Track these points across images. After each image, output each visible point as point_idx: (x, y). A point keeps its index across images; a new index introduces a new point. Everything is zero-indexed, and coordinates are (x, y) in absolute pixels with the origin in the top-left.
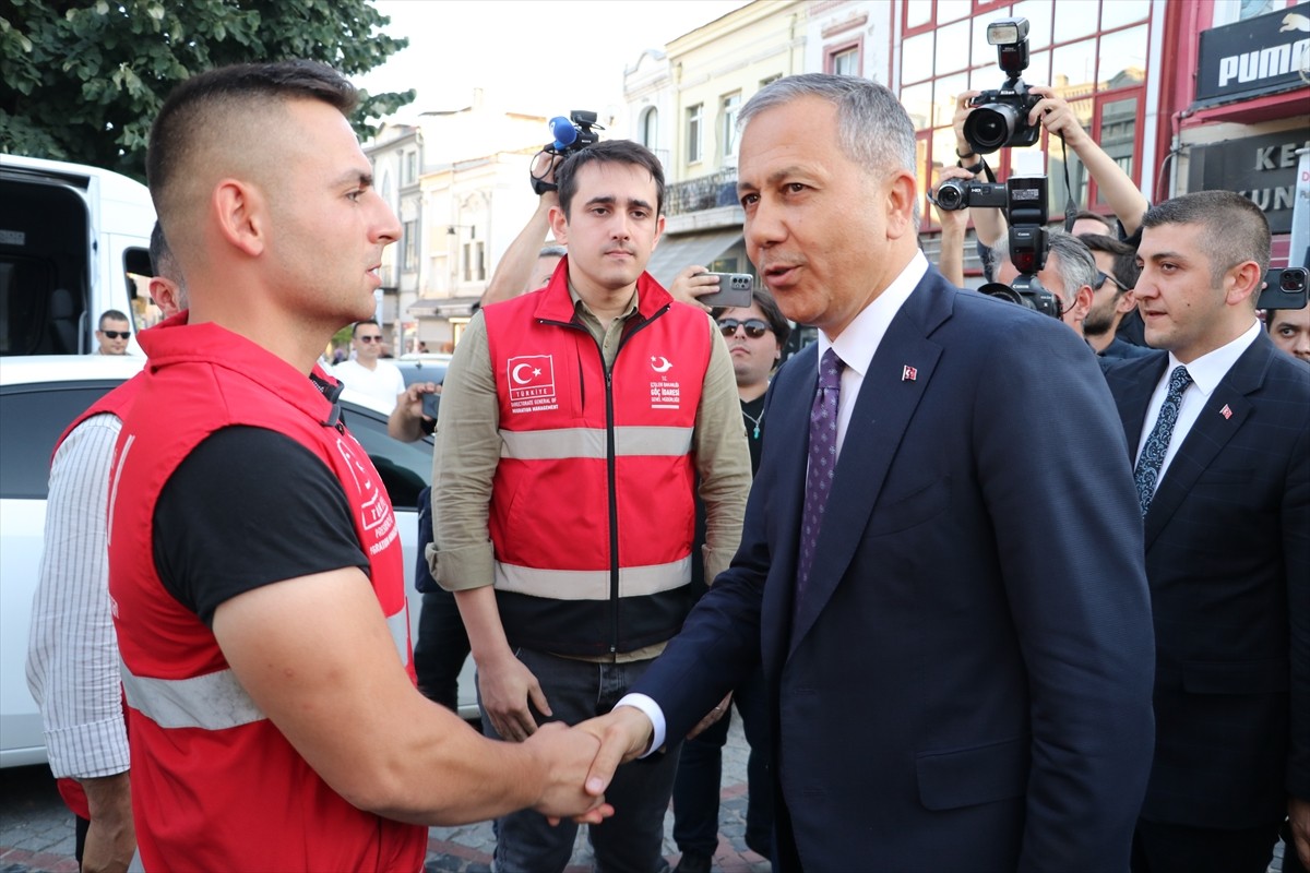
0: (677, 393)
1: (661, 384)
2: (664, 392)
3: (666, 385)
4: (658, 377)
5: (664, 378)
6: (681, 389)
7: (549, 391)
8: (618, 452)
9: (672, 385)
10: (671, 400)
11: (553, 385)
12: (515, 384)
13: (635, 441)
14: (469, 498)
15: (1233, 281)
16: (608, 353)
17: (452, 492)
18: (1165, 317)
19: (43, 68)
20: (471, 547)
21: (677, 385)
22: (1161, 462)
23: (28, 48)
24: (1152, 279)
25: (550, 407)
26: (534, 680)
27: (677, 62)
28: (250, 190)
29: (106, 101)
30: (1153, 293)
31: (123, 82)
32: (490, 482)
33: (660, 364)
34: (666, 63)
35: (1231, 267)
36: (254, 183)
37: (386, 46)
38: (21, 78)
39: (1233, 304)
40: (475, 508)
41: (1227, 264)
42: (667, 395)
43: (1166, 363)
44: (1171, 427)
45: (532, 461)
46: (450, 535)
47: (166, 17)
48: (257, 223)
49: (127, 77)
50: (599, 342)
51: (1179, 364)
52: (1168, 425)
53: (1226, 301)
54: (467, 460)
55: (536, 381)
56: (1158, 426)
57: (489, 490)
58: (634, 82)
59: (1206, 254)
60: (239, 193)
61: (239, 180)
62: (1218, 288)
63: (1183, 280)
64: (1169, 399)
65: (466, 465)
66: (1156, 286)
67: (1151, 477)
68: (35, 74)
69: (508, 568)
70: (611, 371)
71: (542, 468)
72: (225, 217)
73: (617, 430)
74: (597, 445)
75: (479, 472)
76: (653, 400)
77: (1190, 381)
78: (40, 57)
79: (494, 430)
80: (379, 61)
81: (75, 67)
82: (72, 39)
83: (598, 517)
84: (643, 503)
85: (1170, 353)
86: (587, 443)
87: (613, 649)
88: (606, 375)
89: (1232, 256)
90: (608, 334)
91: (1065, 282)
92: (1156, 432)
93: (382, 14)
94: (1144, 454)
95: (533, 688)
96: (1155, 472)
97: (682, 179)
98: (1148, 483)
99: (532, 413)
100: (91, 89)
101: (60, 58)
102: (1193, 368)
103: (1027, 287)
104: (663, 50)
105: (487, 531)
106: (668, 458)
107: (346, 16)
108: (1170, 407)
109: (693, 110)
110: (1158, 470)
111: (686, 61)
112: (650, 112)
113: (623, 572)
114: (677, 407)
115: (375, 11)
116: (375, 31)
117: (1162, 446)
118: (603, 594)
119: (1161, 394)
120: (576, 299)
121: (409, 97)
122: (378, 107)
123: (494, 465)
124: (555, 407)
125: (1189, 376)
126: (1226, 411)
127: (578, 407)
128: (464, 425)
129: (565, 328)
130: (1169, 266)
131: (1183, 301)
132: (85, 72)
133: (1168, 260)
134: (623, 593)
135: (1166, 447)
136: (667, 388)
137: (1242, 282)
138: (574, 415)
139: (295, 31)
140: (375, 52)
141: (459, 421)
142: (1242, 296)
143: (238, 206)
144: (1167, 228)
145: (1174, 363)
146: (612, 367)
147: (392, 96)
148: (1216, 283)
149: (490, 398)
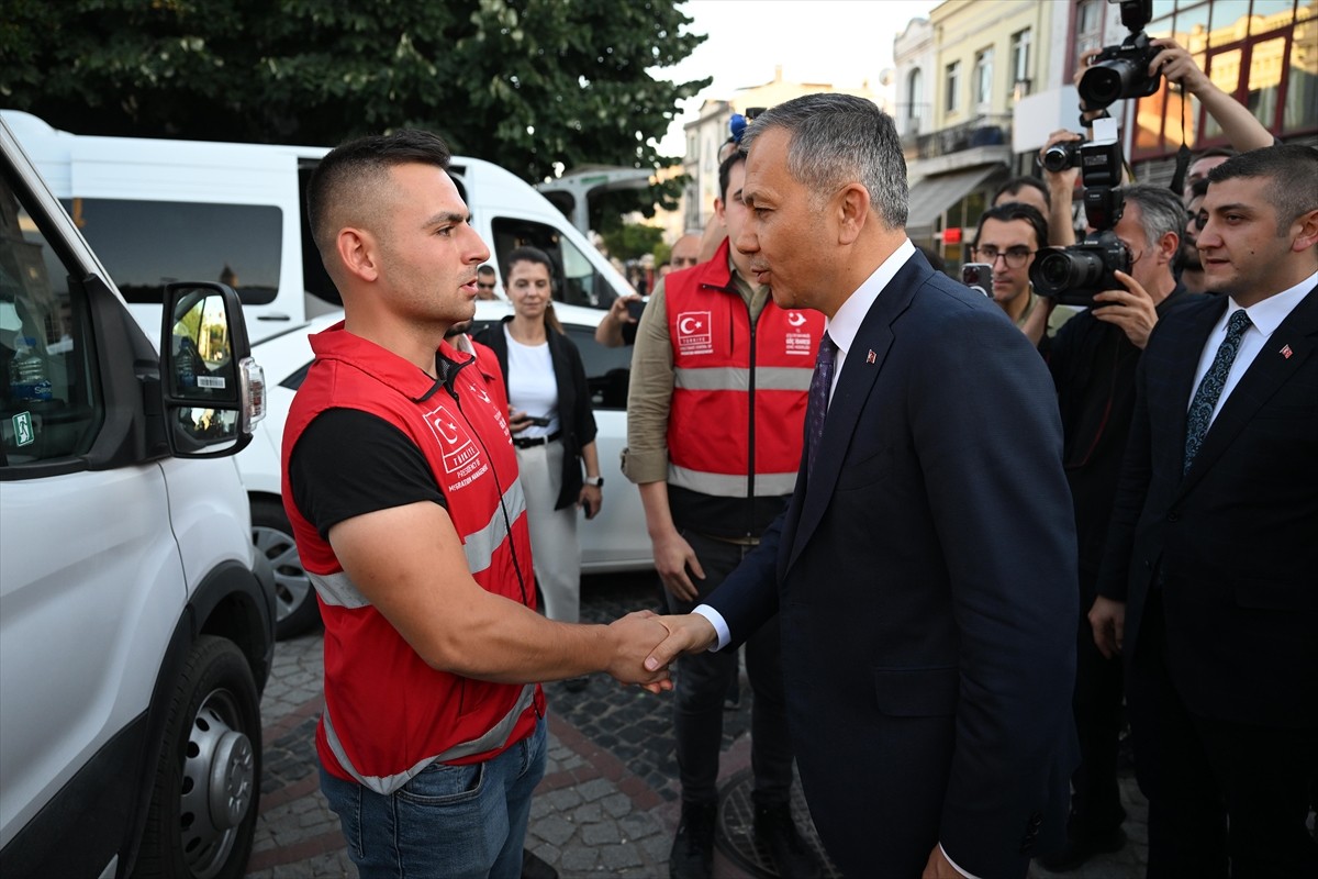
0: (808, 342)
1: (795, 335)
2: (798, 341)
3: (799, 336)
4: (793, 330)
5: (798, 330)
6: (811, 339)
7: (707, 339)
8: (758, 386)
9: (804, 336)
10: (802, 347)
11: (709, 335)
12: (682, 334)
13: (770, 378)
14: (650, 417)
15: (1300, 229)
16: (753, 311)
17: (637, 411)
18: (1227, 266)
19: (445, 85)
20: (648, 452)
21: (808, 336)
22: (1218, 398)
23: (433, 71)
24: (1216, 230)
25: (707, 352)
26: (690, 552)
27: (938, 26)
28: (363, 234)
29: (486, 105)
30: (1216, 243)
31: (497, 91)
32: (666, 405)
33: (795, 319)
34: (929, 28)
35: (1298, 216)
36: (367, 229)
37: (692, 41)
38: (431, 94)
39: (1299, 251)
40: (654, 424)
41: (1294, 212)
42: (799, 344)
43: (1226, 306)
44: (1228, 366)
45: (694, 391)
46: (635, 442)
47: (525, 38)
48: (371, 257)
49: (498, 86)
50: (747, 302)
51: (1238, 308)
52: (1225, 364)
53: (1291, 248)
54: (648, 389)
55: (698, 331)
56: (1215, 364)
57: (667, 411)
58: (903, 47)
59: (1274, 204)
60: (356, 238)
61: (356, 228)
62: (1284, 236)
63: (1250, 229)
64: (1227, 340)
65: (649, 392)
66: (1220, 237)
67: (1208, 413)
68: (439, 90)
69: (678, 469)
70: (756, 325)
71: (701, 397)
72: (346, 256)
73: (758, 370)
74: (741, 381)
75: (656, 398)
76: (788, 347)
77: (1249, 324)
78: (443, 78)
79: (668, 367)
80: (688, 53)
81: (465, 83)
82: (463, 62)
83: (741, 437)
84: (777, 426)
85: (1230, 298)
86: (734, 379)
87: (749, 534)
88: (752, 326)
89: (1301, 205)
90: (756, 295)
91: (1147, 231)
92: (1212, 370)
93: (687, 16)
94: (1200, 390)
95: (690, 557)
96: (1210, 407)
97: (941, 127)
98: (1203, 417)
99: (694, 355)
100: (476, 97)
101: (455, 76)
102: (1252, 312)
103: (1096, 243)
104: (926, 16)
105: (665, 440)
106: (798, 392)
107: (659, 20)
108: (1227, 348)
109: (951, 67)
110: (1214, 406)
111: (947, 26)
112: (915, 72)
113: (758, 478)
114: (807, 353)
115: (681, 14)
116: (683, 30)
117: (1218, 384)
118: (742, 493)
119: (1218, 337)
120: (732, 268)
121: (709, 81)
122: (685, 92)
123: (668, 393)
124: (711, 351)
125: (1249, 319)
126: (1286, 351)
127: (728, 352)
128: (647, 363)
129: (722, 291)
130: (1234, 217)
131: (1248, 249)
132: (472, 85)
133: (1232, 212)
134: (758, 492)
135: (1223, 384)
136: (800, 338)
137: (1310, 231)
138: (726, 358)
139: (619, 38)
140: (682, 47)
141: (644, 360)
142: (1309, 243)
143: (357, 246)
144: (1234, 183)
145: (1233, 307)
146: (757, 321)
147: (696, 83)
148: (1282, 231)
149: (665, 343)
